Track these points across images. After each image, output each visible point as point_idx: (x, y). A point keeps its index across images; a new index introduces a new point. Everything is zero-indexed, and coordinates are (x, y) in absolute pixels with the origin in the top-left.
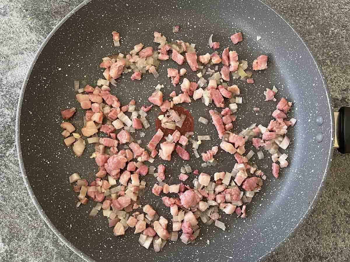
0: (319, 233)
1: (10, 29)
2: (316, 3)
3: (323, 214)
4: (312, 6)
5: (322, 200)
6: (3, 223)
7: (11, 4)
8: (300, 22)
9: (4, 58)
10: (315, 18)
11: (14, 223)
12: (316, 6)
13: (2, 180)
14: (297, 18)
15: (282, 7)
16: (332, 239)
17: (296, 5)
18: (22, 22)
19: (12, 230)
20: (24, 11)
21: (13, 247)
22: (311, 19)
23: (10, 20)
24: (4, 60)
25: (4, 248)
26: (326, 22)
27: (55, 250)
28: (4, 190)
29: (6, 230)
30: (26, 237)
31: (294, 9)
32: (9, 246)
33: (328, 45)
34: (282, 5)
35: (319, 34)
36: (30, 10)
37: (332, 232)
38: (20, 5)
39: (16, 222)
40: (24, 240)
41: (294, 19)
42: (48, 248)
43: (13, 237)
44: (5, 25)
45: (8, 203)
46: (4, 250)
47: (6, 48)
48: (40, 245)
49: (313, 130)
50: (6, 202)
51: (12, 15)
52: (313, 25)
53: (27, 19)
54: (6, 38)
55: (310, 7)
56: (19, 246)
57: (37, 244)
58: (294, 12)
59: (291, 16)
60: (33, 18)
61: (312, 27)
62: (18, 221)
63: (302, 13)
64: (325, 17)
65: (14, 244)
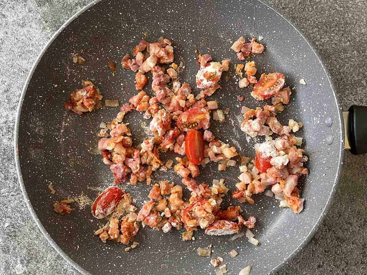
0: (347, 264)
1: (28, 42)
2: (353, 19)
3: (353, 243)
4: (349, 22)
5: (352, 229)
6: (21, 244)
7: (30, 15)
8: (336, 39)
9: (23, 72)
10: (351, 34)
11: (33, 244)
12: (353, 22)
13: (21, 199)
14: (332, 35)
15: (316, 21)
16: (361, 270)
17: (331, 20)
18: (41, 34)
19: (30, 251)
20: (44, 22)
21: (32, 268)
22: (347, 36)
23: (28, 31)
24: (23, 74)
25: (22, 270)
26: (363, 39)
27: (74, 273)
28: (23, 209)
29: (25, 251)
30: (45, 259)
31: (329, 25)
32: (27, 267)
33: (364, 65)
34: (316, 20)
35: (355, 52)
36: (50, 22)
37: (362, 263)
38: (39, 16)
39: (35, 244)
40: (43, 262)
41: (328, 35)
42: (67, 271)
43: (31, 258)
44: (24, 37)
45: (26, 223)
46: (23, 271)
47: (25, 62)
48: (59, 267)
49: (323, 132)
50: (24, 222)
51: (31, 26)
52: (349, 43)
53: (47, 31)
54: (25, 50)
55: (346, 23)
56: (38, 268)
57: (56, 266)
58: (329, 28)
59: (326, 32)
60: (53, 30)
61: (347, 44)
62: (37, 242)
63: (337, 29)
64: (362, 34)
65: (32, 266)
